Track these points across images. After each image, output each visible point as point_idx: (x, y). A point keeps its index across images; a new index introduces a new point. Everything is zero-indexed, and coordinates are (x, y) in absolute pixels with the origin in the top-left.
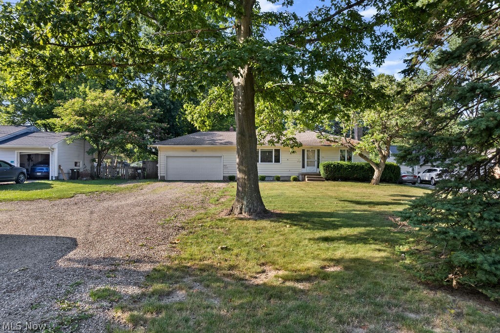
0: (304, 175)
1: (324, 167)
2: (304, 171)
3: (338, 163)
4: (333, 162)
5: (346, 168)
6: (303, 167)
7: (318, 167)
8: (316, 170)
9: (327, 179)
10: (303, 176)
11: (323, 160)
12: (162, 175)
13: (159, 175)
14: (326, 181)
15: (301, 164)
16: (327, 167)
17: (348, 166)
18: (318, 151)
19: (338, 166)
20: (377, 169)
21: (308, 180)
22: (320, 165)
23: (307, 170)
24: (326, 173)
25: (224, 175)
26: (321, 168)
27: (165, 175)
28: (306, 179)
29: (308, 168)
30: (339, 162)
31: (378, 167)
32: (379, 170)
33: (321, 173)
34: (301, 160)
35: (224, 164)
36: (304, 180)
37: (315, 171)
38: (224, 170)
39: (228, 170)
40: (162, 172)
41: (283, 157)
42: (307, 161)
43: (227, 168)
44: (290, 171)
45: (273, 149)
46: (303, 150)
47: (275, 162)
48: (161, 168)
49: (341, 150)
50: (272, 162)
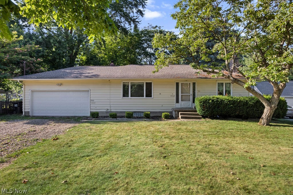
0: (178, 111)
1: (201, 102)
2: (178, 106)
3: (217, 98)
4: (211, 97)
5: (227, 104)
6: (177, 101)
7: (194, 102)
8: (192, 106)
9: (204, 117)
10: (177, 113)
11: (200, 94)
12: (26, 110)
13: (23, 110)
14: (203, 120)
15: (175, 98)
16: (205, 103)
17: (229, 101)
18: (194, 84)
19: (217, 101)
20: (268, 105)
21: (182, 118)
22: (196, 100)
23: (181, 105)
24: (203, 110)
25: (92, 111)
26: (197, 103)
27: (29, 110)
28: (180, 116)
29: (183, 103)
30: (218, 96)
31: (270, 102)
32: (271, 107)
33: (197, 109)
34: (175, 94)
35: (91, 98)
36: (177, 118)
37: (190, 106)
38: (91, 105)
39: (96, 106)
40: (26, 107)
41: (155, 91)
42: (181, 95)
43: (96, 103)
44: (162, 106)
45: (144, 83)
46: (177, 84)
47: (146, 96)
48: (26, 103)
49: (218, 83)
50: (144, 97)
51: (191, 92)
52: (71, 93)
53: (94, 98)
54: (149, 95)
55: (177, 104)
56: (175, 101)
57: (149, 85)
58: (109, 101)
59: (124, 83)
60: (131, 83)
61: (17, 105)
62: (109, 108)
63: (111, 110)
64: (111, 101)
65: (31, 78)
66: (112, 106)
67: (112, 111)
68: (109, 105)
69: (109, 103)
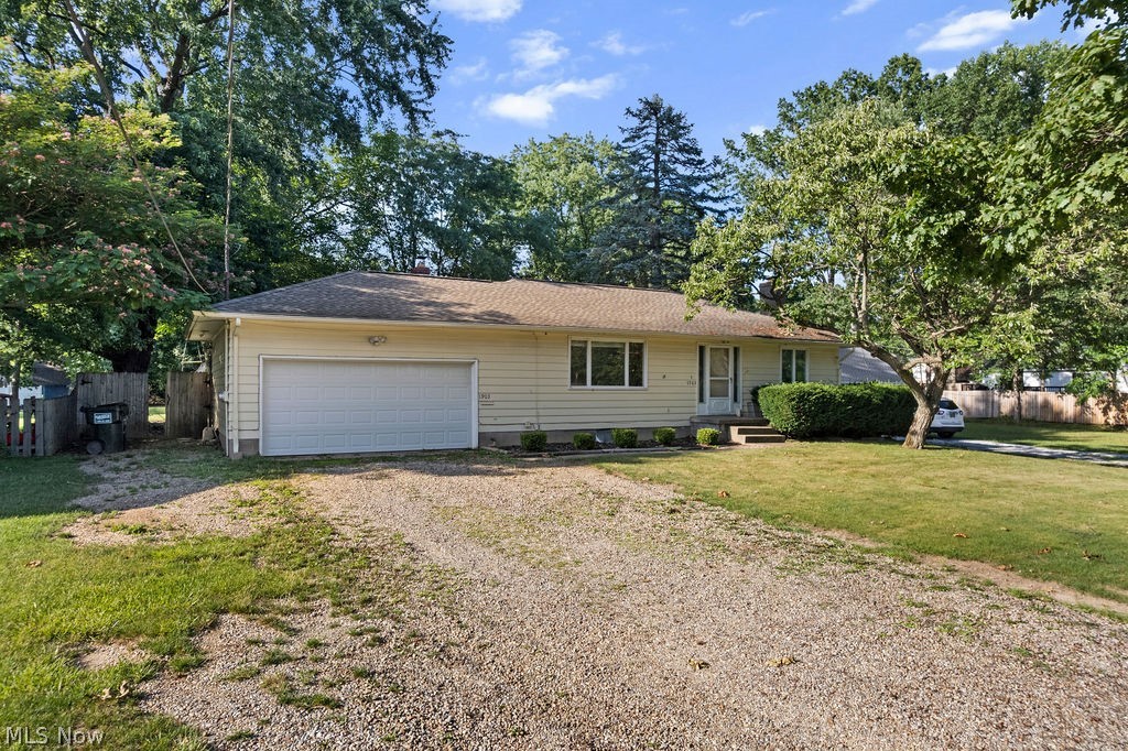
2: (704, 410)
6: (701, 400)
7: (736, 397)
11: (748, 377)
12: (246, 436)
13: (234, 436)
15: (696, 390)
18: (737, 351)
23: (709, 407)
25: (484, 429)
27: (260, 435)
29: (715, 400)
31: (929, 400)
32: (931, 410)
34: (697, 377)
35: (482, 389)
37: (730, 410)
38: (483, 412)
39: (495, 413)
41: (651, 367)
42: (710, 381)
45: (624, 344)
46: (702, 349)
48: (242, 408)
49: (784, 351)
50: (623, 384)
51: (731, 375)
52: (410, 370)
53: (491, 389)
54: (636, 380)
55: (702, 405)
56: (697, 396)
58: (533, 397)
59: (573, 341)
60: (592, 343)
61: (109, 415)
62: (534, 420)
63: (539, 425)
64: (541, 397)
66: (542, 412)
67: (543, 428)
68: (534, 412)
69: (533, 405)
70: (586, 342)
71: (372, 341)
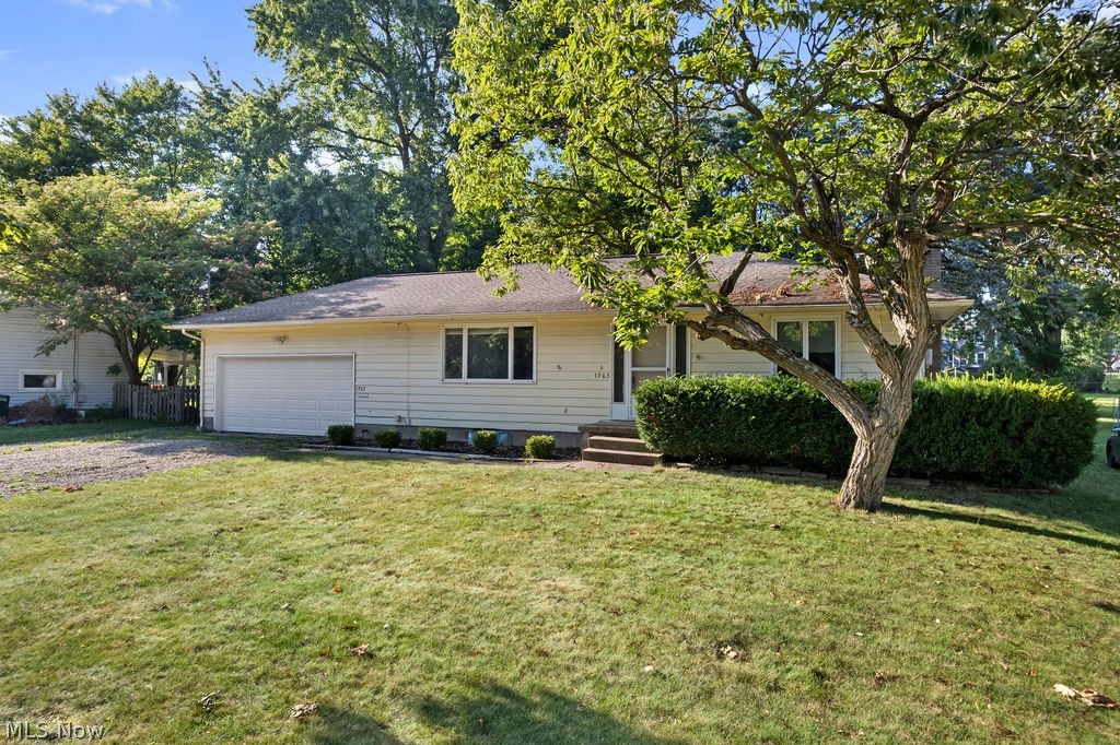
2: (621, 411)
6: (618, 396)
11: (701, 366)
12: (208, 415)
13: (201, 415)
15: (609, 384)
18: (680, 331)
23: (631, 409)
25: (359, 421)
27: (214, 414)
34: (609, 368)
35: (359, 382)
38: (359, 405)
39: (370, 405)
40: (208, 406)
41: (543, 355)
42: (633, 372)
43: (372, 397)
44: (566, 410)
47: (516, 376)
48: (207, 394)
49: (780, 325)
50: (507, 377)
51: (670, 363)
52: (310, 364)
53: (366, 381)
54: (524, 370)
55: (618, 406)
56: (610, 394)
57: (524, 337)
58: (404, 390)
59: (447, 330)
60: (469, 330)
62: (404, 414)
63: (410, 419)
64: (413, 390)
65: (212, 322)
66: (413, 406)
67: (414, 423)
68: (405, 406)
69: (404, 398)
70: (461, 330)
71: (282, 339)
